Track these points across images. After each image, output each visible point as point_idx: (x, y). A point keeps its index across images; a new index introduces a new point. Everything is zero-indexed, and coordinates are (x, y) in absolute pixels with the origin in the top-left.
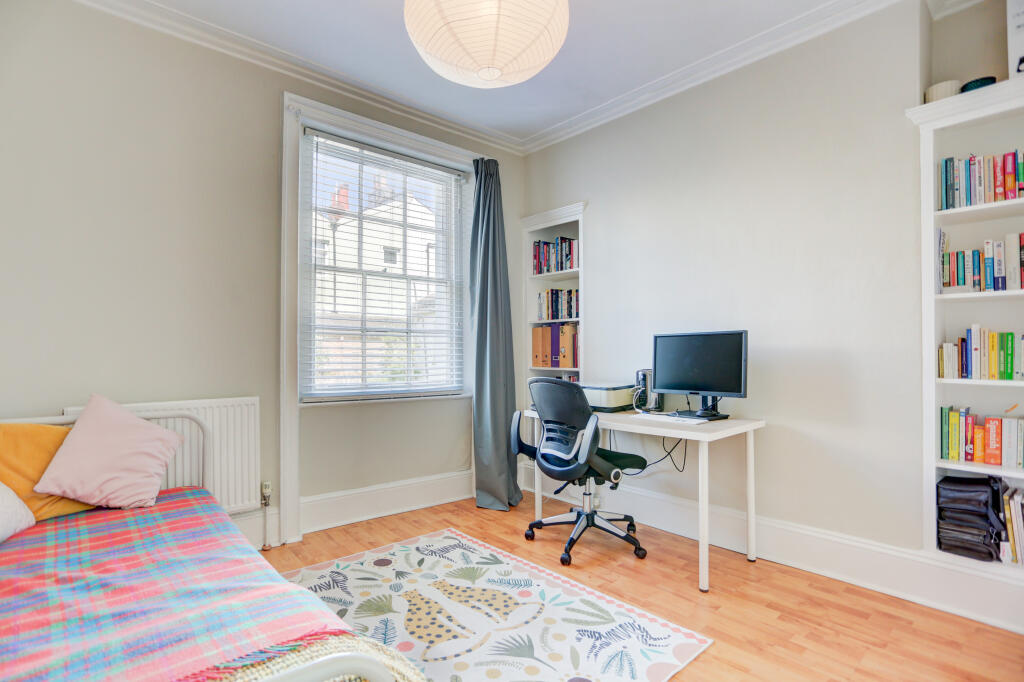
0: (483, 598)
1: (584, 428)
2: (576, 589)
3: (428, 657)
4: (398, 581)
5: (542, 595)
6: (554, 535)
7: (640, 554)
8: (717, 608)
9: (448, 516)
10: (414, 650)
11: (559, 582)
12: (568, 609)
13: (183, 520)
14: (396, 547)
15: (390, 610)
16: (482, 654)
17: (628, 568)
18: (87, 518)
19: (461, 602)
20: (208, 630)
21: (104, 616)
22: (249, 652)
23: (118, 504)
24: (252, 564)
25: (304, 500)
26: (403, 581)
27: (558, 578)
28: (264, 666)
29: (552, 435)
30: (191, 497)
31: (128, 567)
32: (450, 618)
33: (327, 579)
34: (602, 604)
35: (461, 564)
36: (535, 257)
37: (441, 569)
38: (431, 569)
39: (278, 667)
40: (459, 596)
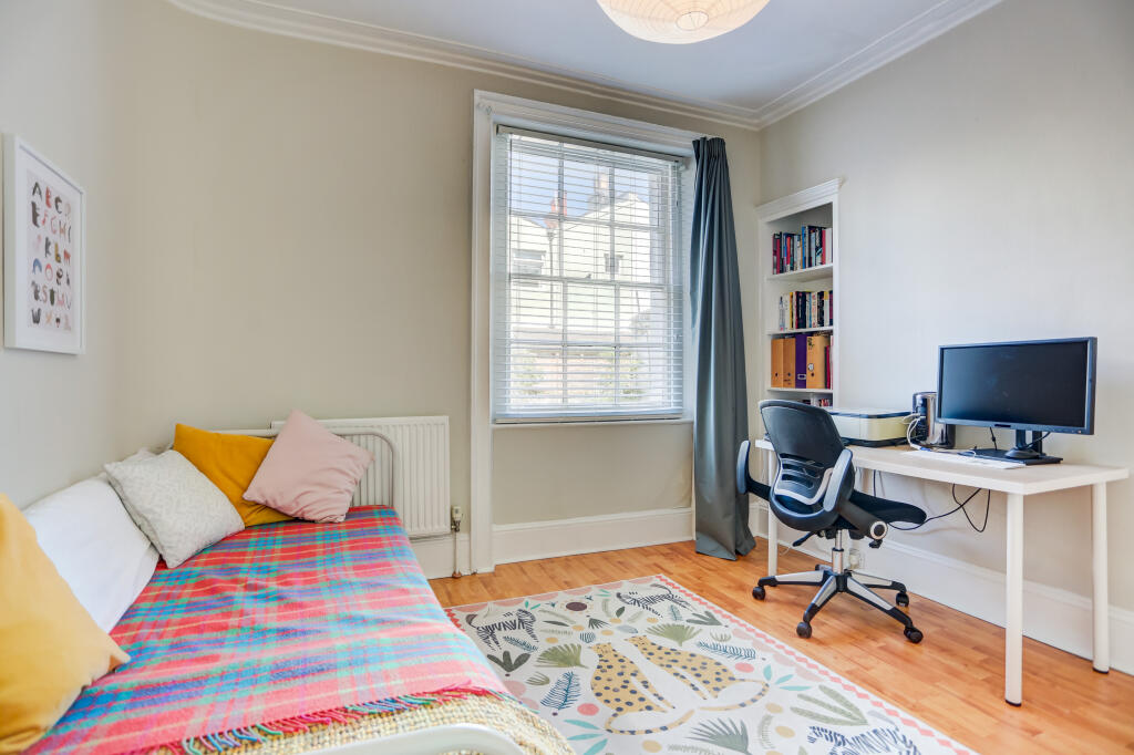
0: (690, 666)
1: (833, 466)
2: (814, 671)
3: (612, 727)
4: (591, 630)
5: (767, 672)
6: (792, 597)
7: (914, 636)
8: (1035, 733)
9: (660, 560)
10: (598, 715)
11: (792, 658)
12: (801, 696)
13: (365, 540)
14: (595, 590)
15: (577, 664)
16: (680, 735)
17: (893, 653)
18: (285, 528)
19: (662, 665)
20: (350, 664)
21: (270, 630)
22: (381, 698)
23: (313, 518)
24: (417, 596)
25: (496, 528)
26: (596, 631)
27: (792, 653)
28: (391, 718)
29: (790, 472)
30: (377, 517)
31: (306, 582)
32: (645, 684)
33: (514, 618)
34: (851, 697)
35: (667, 619)
36: (775, 253)
37: (642, 621)
38: (631, 620)
39: (405, 721)
40: (661, 658)
